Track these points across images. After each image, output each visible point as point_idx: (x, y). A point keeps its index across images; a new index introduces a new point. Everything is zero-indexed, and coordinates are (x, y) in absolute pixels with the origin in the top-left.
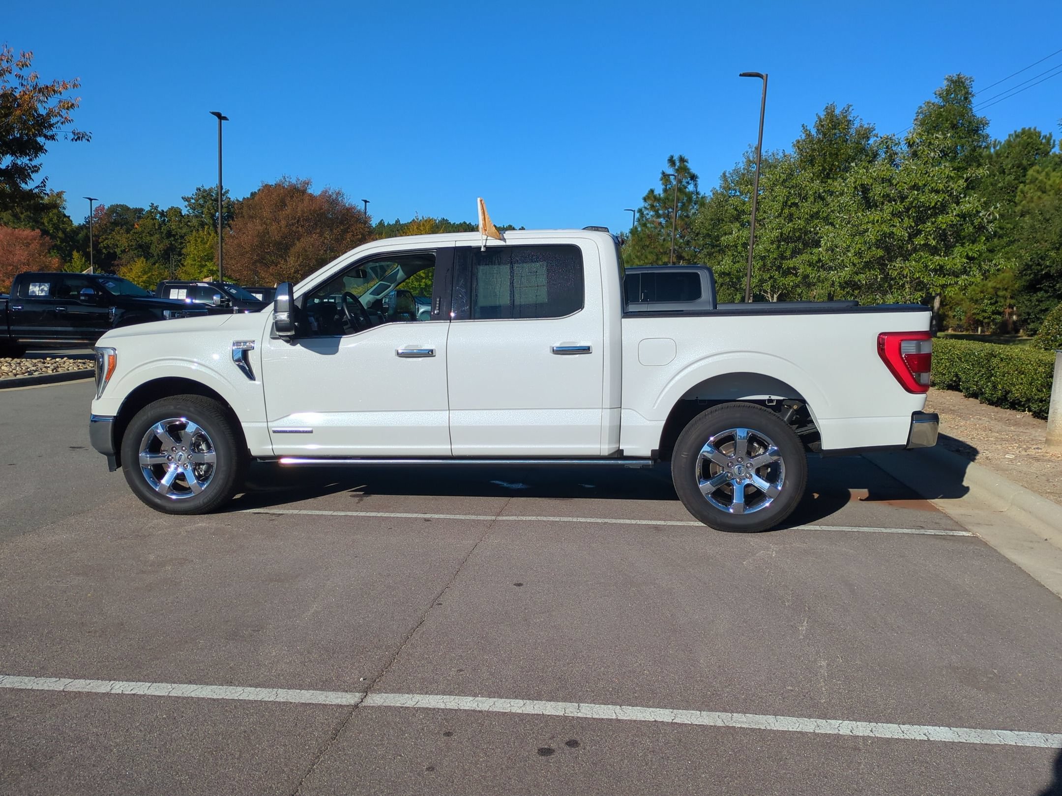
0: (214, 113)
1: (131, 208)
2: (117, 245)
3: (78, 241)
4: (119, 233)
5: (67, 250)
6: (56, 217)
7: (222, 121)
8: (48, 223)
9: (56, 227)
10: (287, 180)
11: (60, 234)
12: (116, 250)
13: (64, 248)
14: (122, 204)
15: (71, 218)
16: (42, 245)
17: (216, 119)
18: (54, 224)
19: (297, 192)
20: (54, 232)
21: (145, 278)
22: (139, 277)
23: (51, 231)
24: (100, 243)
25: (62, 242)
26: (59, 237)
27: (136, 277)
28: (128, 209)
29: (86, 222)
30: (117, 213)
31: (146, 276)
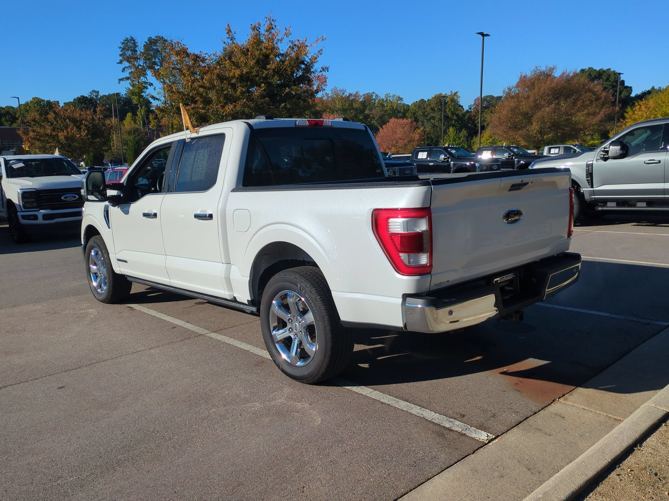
0: (478, 33)
1: (495, 96)
2: (485, 121)
3: (465, 121)
4: (487, 113)
5: (458, 126)
6: (453, 108)
7: (485, 37)
8: (449, 111)
9: (453, 114)
10: (538, 69)
11: (455, 118)
12: (484, 124)
13: (457, 125)
14: (490, 95)
15: (463, 107)
16: (411, 127)
17: (481, 37)
18: (452, 112)
19: (547, 75)
20: (451, 116)
21: (491, 140)
22: (488, 140)
23: (450, 116)
24: (476, 121)
25: (455, 122)
26: (454, 119)
27: (486, 140)
28: (493, 97)
29: (469, 108)
30: (487, 101)
31: (491, 139)
